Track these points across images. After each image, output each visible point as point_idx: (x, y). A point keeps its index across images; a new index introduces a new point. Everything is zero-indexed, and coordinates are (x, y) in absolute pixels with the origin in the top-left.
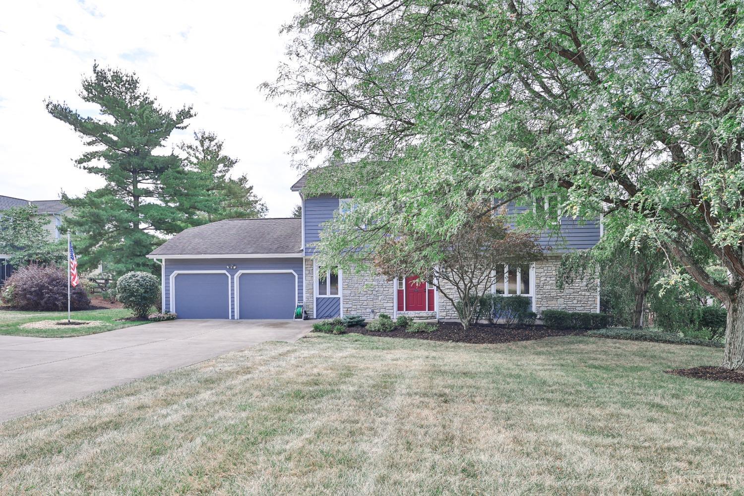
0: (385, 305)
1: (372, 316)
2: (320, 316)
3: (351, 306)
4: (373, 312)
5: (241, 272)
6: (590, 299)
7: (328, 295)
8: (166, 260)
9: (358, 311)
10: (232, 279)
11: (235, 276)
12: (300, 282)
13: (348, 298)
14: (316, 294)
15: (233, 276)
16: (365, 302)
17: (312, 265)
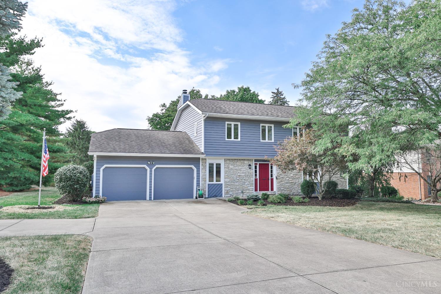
0: (249, 188)
1: (241, 195)
2: (210, 196)
3: (229, 189)
4: (242, 192)
5: (157, 166)
6: (344, 183)
7: (215, 182)
8: (98, 156)
9: (233, 192)
10: (151, 171)
11: (153, 170)
12: (198, 174)
13: (228, 184)
14: (208, 182)
15: (151, 169)
16: (238, 186)
17: (206, 162)
